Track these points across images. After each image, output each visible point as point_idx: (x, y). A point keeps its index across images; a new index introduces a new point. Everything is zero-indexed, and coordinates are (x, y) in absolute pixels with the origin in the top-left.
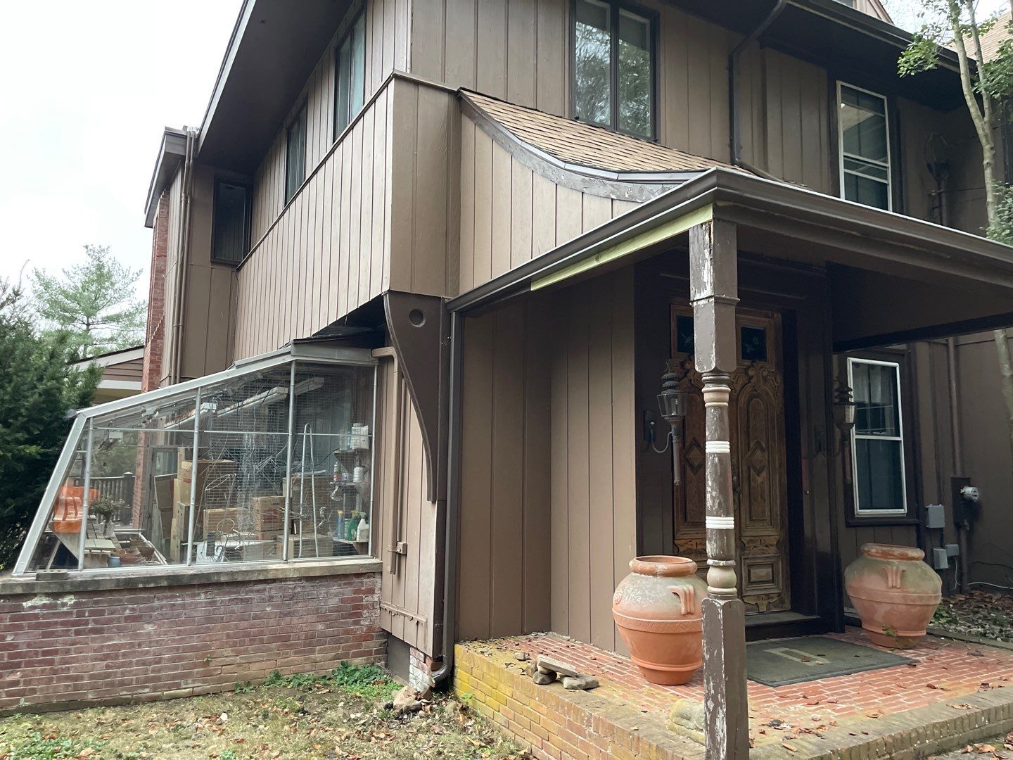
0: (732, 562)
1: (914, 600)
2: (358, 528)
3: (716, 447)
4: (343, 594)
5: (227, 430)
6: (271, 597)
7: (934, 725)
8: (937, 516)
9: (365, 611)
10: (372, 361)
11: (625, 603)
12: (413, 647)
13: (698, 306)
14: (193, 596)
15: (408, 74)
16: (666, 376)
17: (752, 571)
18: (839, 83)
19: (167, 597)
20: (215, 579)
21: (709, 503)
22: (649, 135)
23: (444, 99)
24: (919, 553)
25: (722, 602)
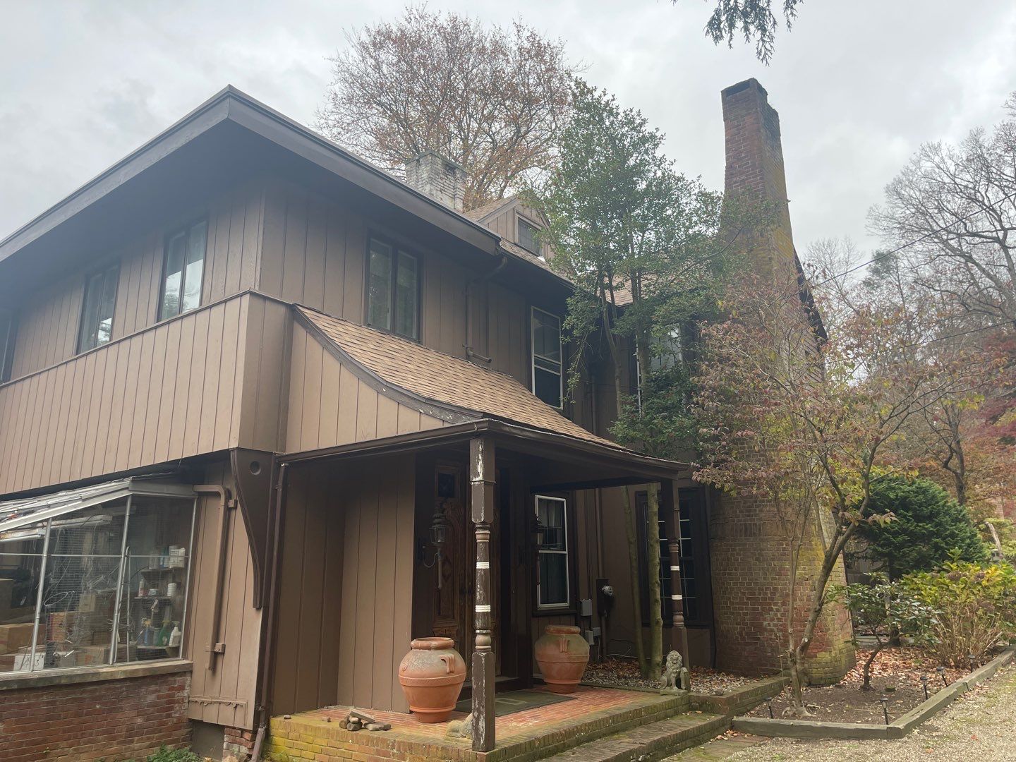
0: (489, 631)
1: (574, 660)
2: (172, 635)
3: (482, 565)
4: (159, 692)
5: (70, 554)
6: (101, 696)
7: (586, 724)
8: (588, 608)
9: (176, 705)
10: (193, 495)
11: (411, 669)
12: (228, 727)
13: (474, 485)
14: (37, 697)
15: (256, 290)
16: (435, 515)
18: (532, 308)
19: (16, 699)
20: (56, 682)
21: (478, 597)
22: (414, 337)
23: (282, 310)
24: (577, 629)
25: (484, 654)
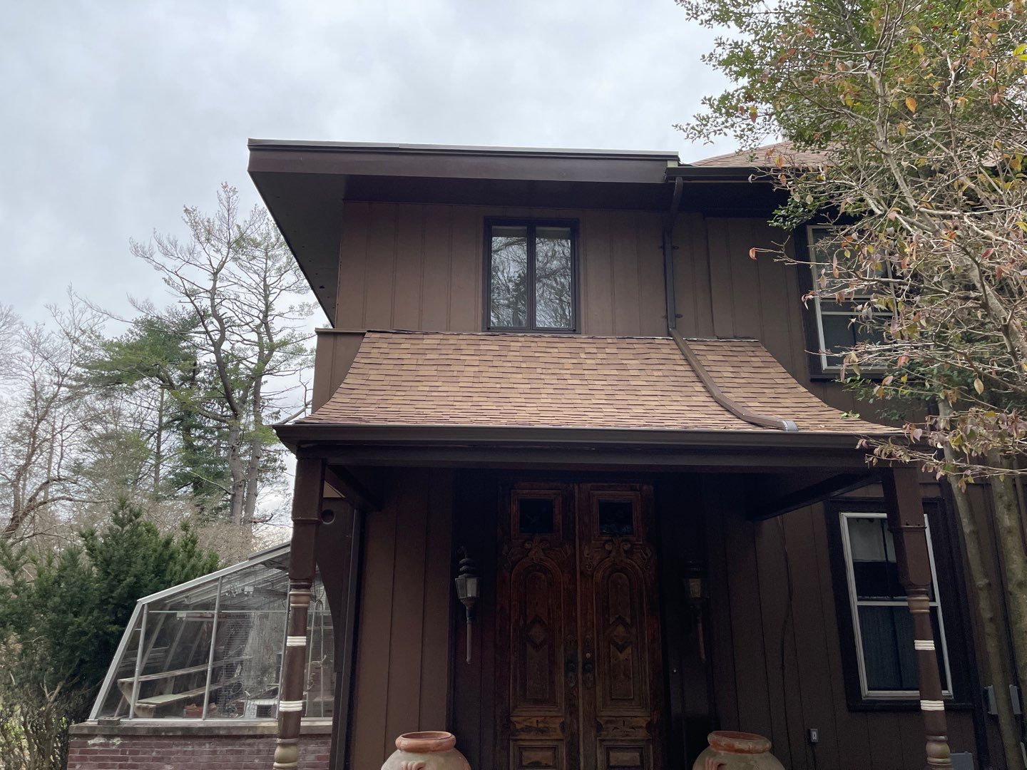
4: (319, 752)
6: (259, 751)
14: (200, 745)
16: (462, 561)
17: (611, 754)
18: (810, 228)
19: (181, 745)
20: (216, 732)
